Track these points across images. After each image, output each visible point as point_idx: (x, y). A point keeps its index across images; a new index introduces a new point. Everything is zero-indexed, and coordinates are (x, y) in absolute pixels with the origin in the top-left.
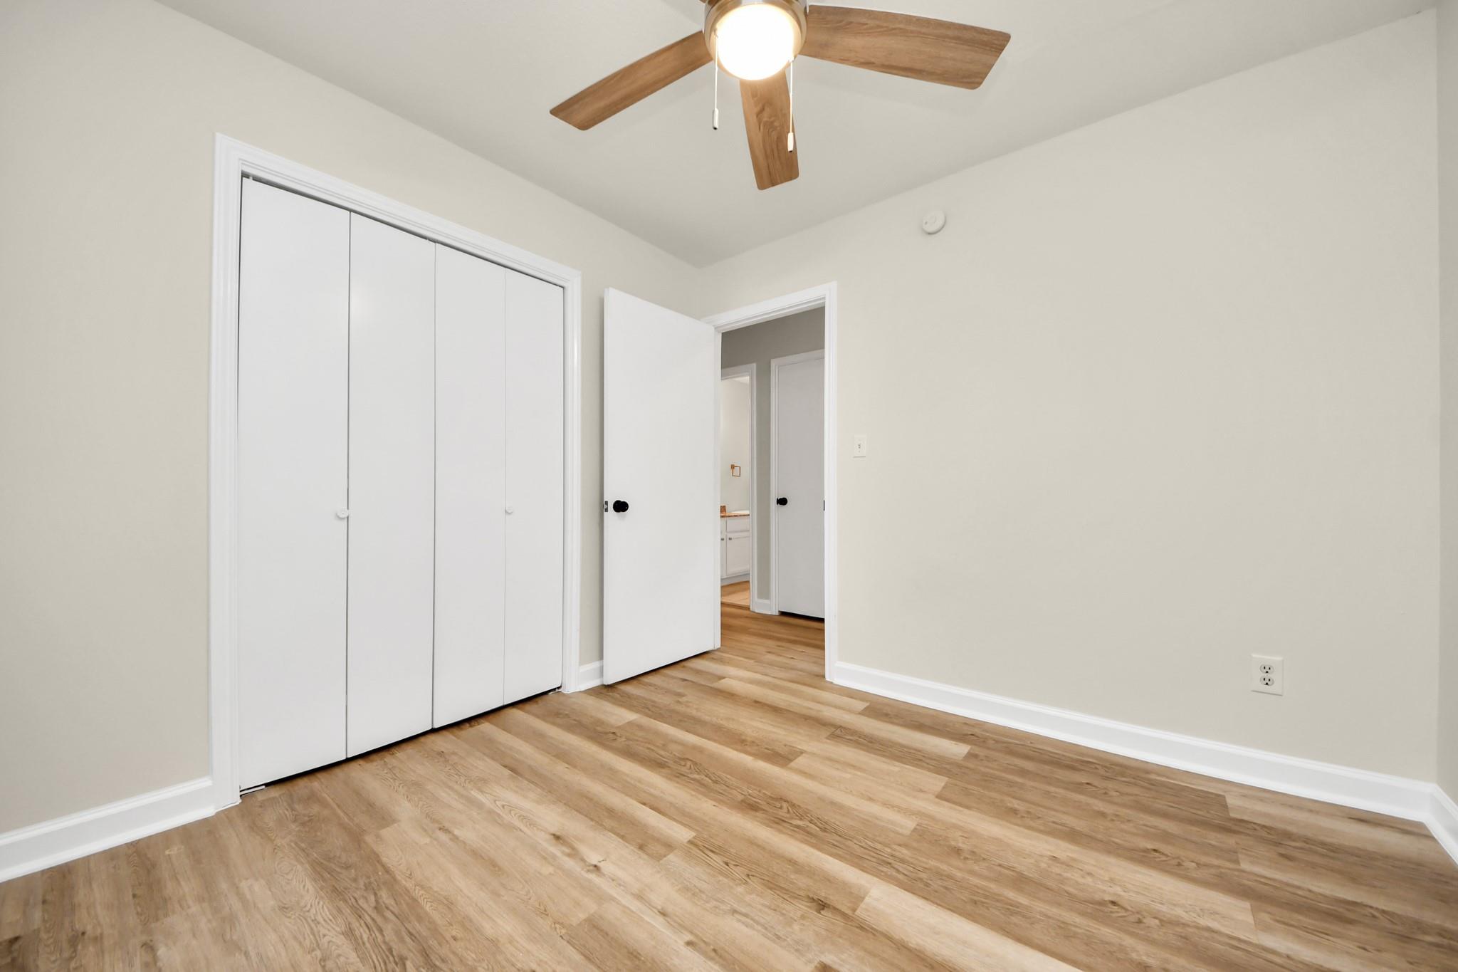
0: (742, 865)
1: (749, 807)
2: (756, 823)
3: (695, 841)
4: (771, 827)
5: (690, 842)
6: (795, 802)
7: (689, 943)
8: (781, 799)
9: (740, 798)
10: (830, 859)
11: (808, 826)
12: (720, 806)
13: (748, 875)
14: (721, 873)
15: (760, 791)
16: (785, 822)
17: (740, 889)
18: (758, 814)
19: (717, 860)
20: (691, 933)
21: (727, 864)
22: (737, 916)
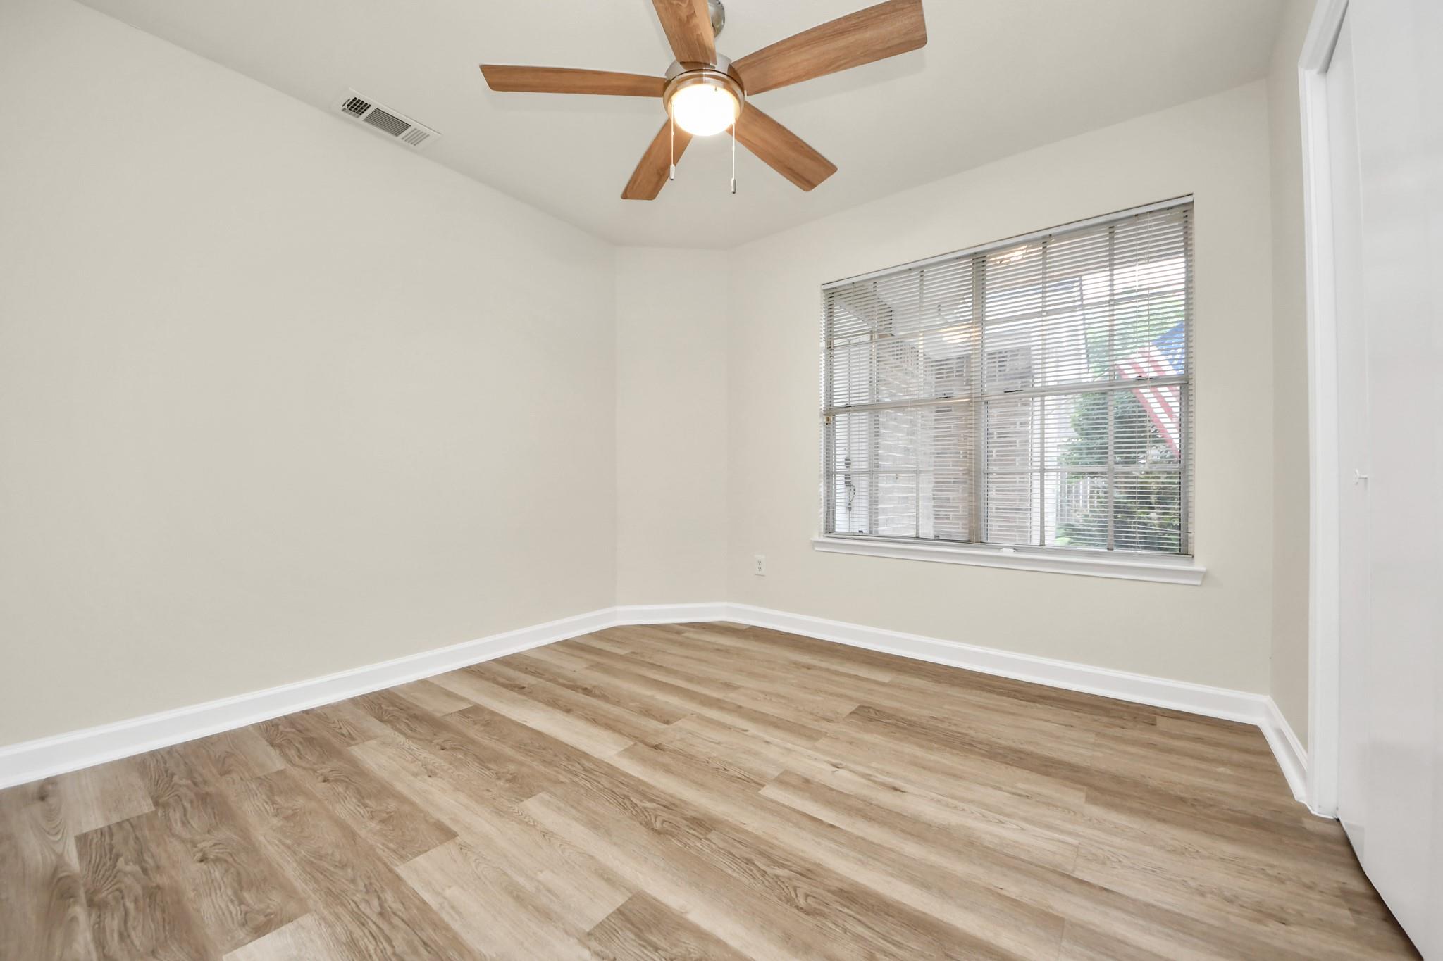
0: (713, 768)
1: (703, 824)
2: (696, 804)
3: (758, 786)
4: (681, 800)
5: (763, 786)
6: (643, 829)
7: (746, 731)
8: (659, 833)
9: (712, 836)
10: (633, 774)
11: (641, 801)
12: (738, 824)
13: (708, 762)
14: (730, 764)
15: (686, 845)
16: (665, 806)
17: (714, 754)
18: (691, 814)
19: (733, 772)
20: (747, 735)
21: (725, 769)
22: (717, 742)
